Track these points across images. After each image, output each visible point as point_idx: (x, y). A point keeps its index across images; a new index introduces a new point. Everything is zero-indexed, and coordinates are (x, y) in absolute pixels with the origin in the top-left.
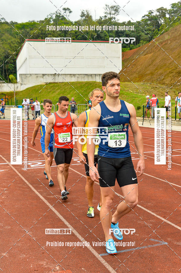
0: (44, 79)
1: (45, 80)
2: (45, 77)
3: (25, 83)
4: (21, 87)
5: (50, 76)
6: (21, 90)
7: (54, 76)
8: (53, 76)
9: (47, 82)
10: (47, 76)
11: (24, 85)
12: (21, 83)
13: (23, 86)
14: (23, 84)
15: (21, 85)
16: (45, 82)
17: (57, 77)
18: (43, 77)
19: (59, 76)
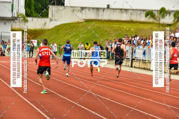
0: (83, 13)
1: (84, 15)
2: (84, 11)
3: (56, 18)
4: (50, 23)
5: (92, 10)
6: (50, 28)
7: (97, 10)
8: (95, 10)
9: (86, 18)
10: (87, 10)
11: (55, 22)
12: (51, 17)
13: (52, 22)
14: (53, 20)
15: (50, 21)
16: (84, 18)
17: (101, 12)
18: (81, 11)
19: (104, 10)
